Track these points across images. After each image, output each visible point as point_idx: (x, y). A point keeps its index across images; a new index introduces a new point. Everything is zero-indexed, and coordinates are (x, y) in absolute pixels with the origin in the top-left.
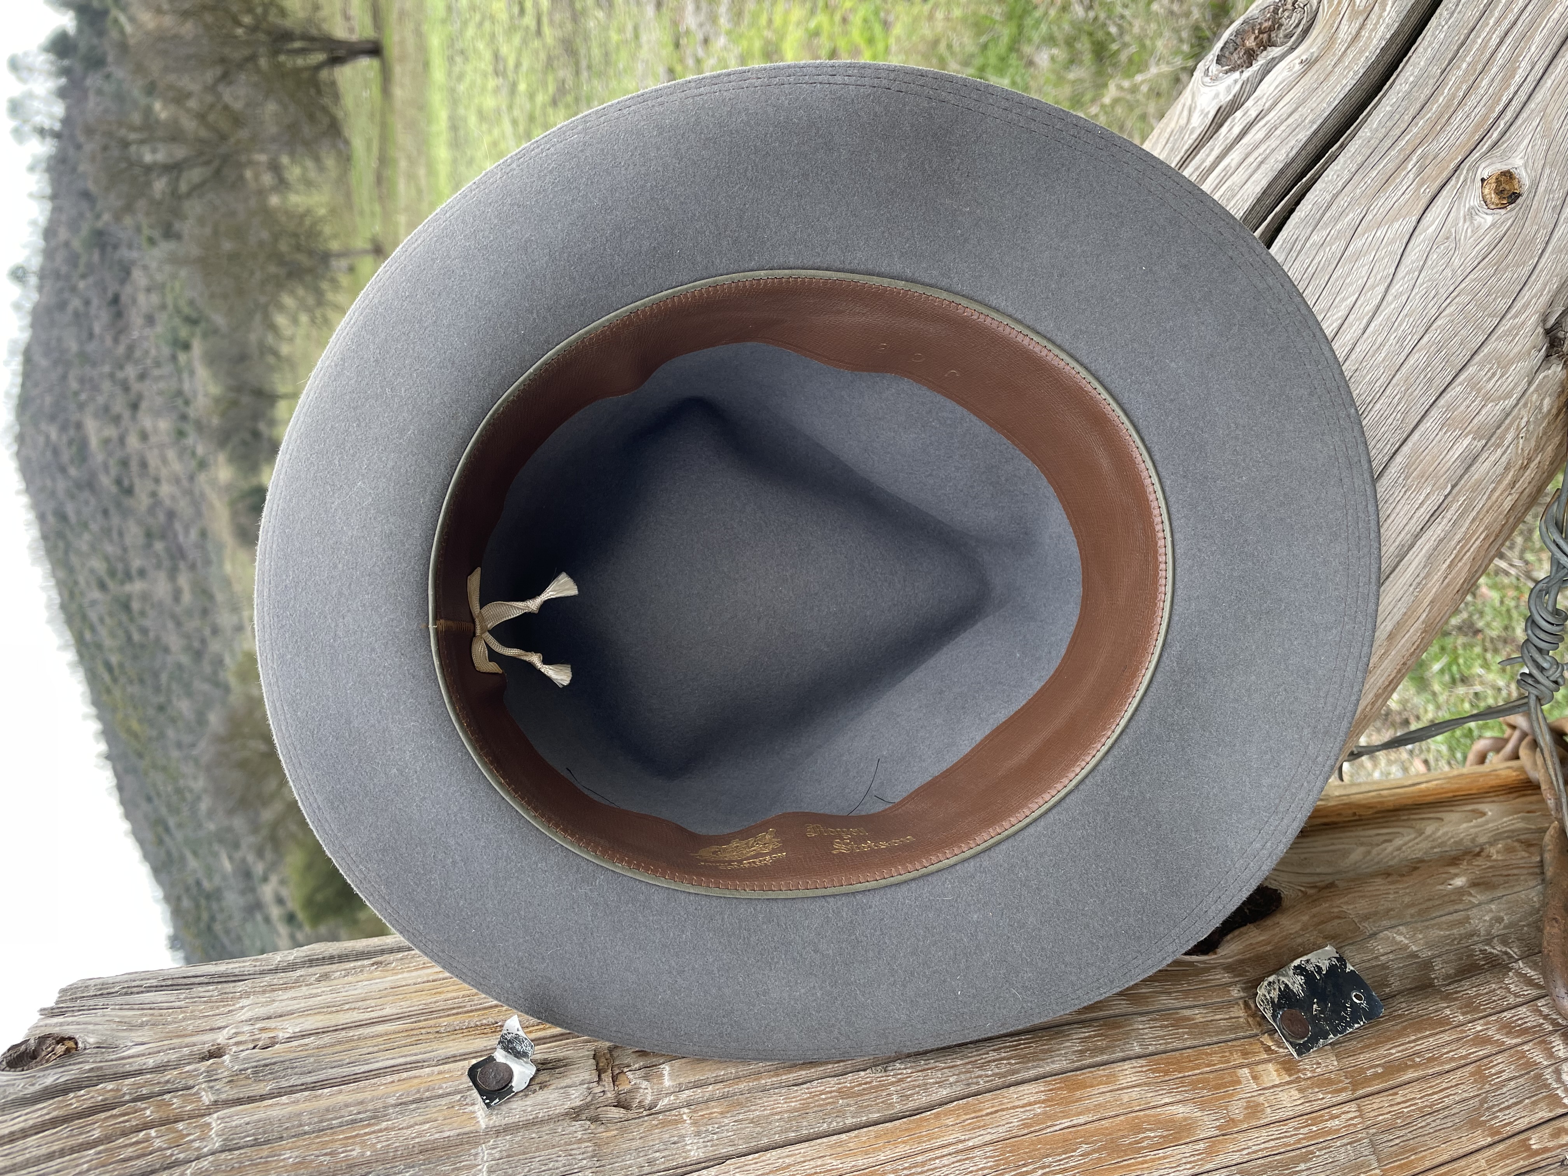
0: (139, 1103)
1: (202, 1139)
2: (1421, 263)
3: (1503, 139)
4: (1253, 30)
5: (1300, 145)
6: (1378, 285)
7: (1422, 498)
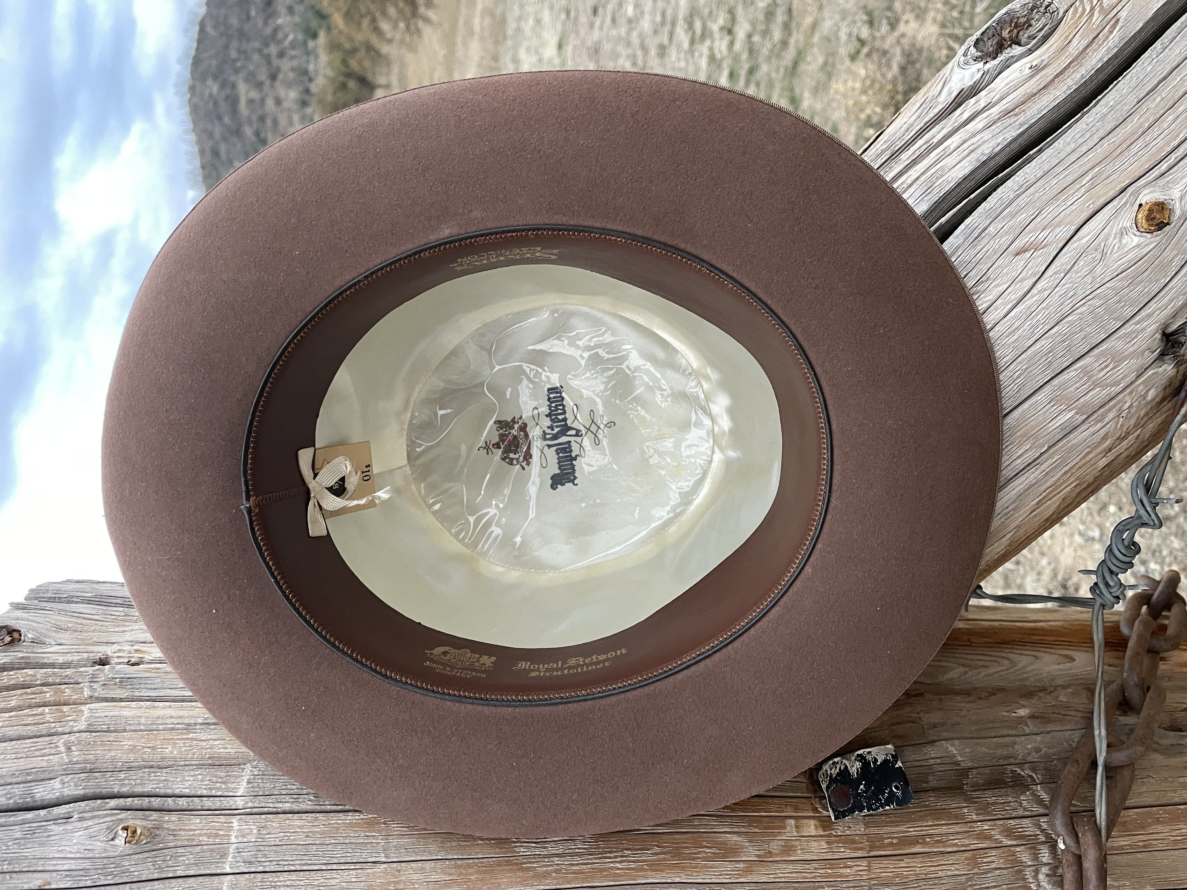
0: (44, 688)
1: (75, 721)
2: (1068, 267)
3: (1171, 171)
4: (1011, 22)
5: (1005, 144)
6: (1028, 279)
7: (1020, 452)
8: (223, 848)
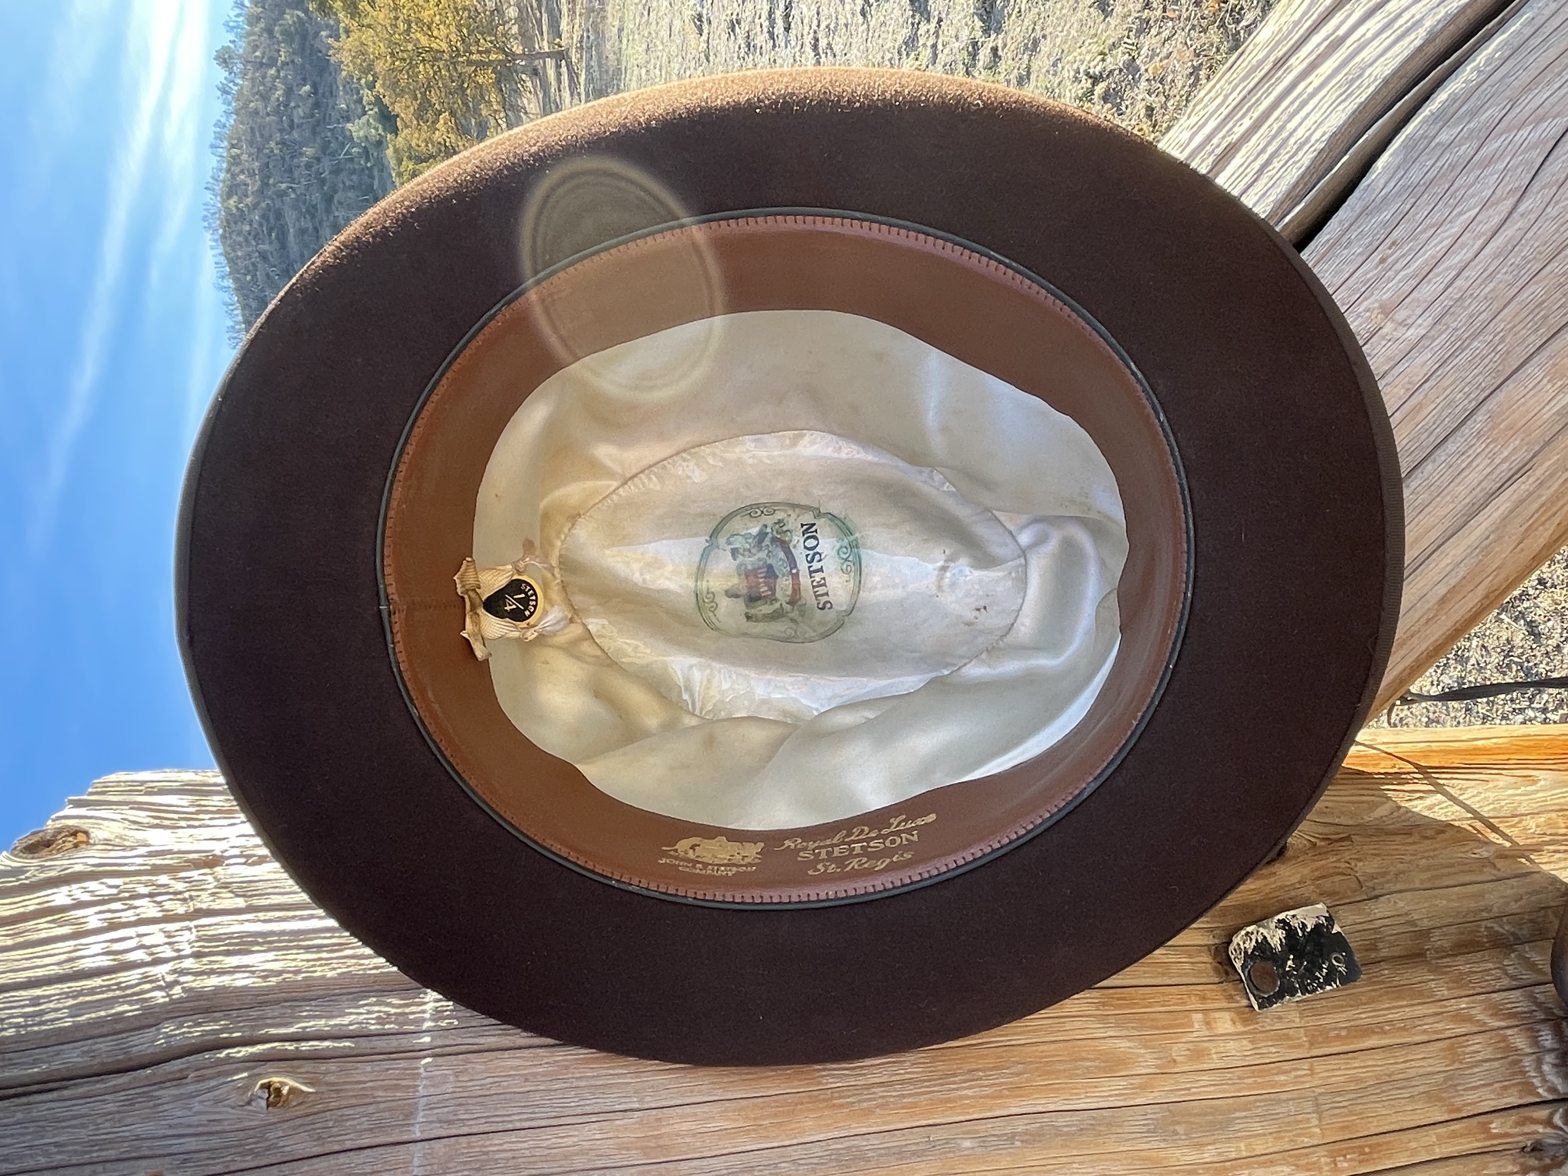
8: (408, 1104)
